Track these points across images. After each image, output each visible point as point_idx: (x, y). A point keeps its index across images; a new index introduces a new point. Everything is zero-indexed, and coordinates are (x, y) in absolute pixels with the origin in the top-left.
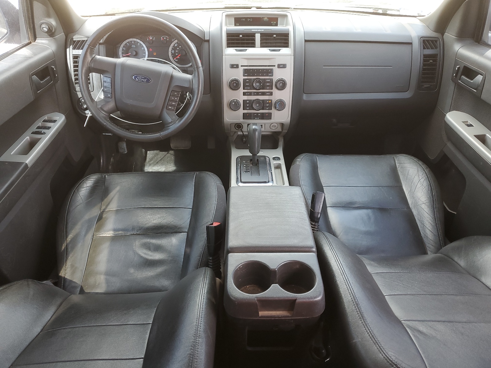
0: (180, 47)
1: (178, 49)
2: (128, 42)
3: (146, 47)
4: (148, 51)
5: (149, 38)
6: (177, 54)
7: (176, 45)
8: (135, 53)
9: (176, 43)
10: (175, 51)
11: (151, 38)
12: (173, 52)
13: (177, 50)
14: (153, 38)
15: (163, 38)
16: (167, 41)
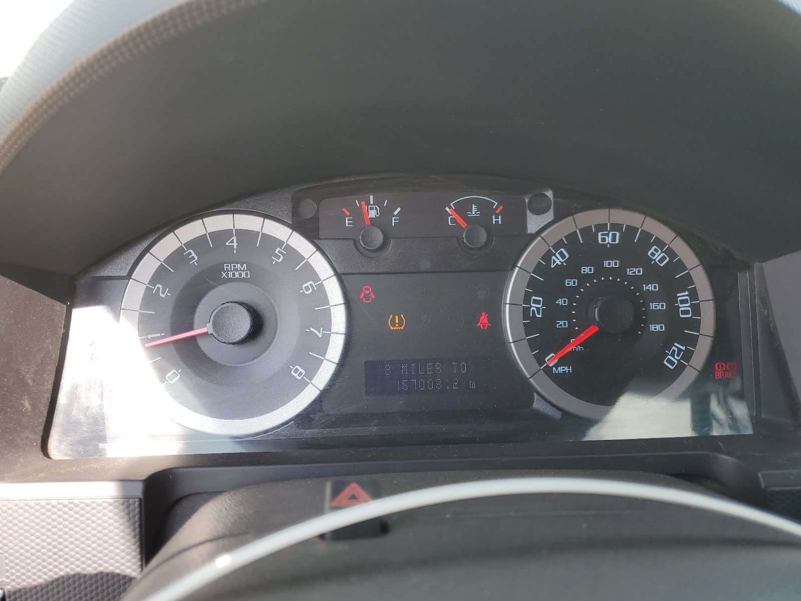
0: (586, 270)
1: (570, 283)
2: (198, 243)
3: (334, 280)
4: (348, 302)
5: (358, 215)
6: (562, 324)
7: (557, 260)
8: (242, 325)
9: (557, 246)
10: (549, 303)
11: (373, 214)
12: (534, 306)
13: (570, 293)
14: (386, 213)
15: (462, 210)
16: (491, 231)
